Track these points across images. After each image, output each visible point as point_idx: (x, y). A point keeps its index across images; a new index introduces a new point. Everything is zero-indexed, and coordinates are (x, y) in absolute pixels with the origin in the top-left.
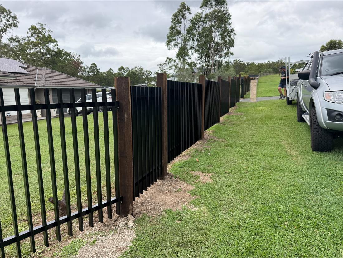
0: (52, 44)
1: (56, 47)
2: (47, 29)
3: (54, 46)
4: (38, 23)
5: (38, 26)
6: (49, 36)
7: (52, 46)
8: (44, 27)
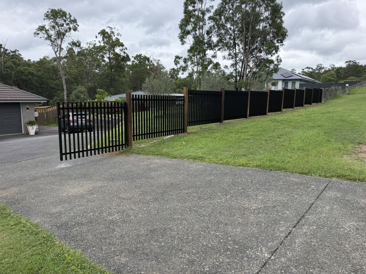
0: (118, 48)
1: (123, 51)
2: (116, 32)
3: (121, 50)
4: (108, 27)
5: (108, 30)
6: (118, 40)
7: (119, 50)
8: (113, 30)
